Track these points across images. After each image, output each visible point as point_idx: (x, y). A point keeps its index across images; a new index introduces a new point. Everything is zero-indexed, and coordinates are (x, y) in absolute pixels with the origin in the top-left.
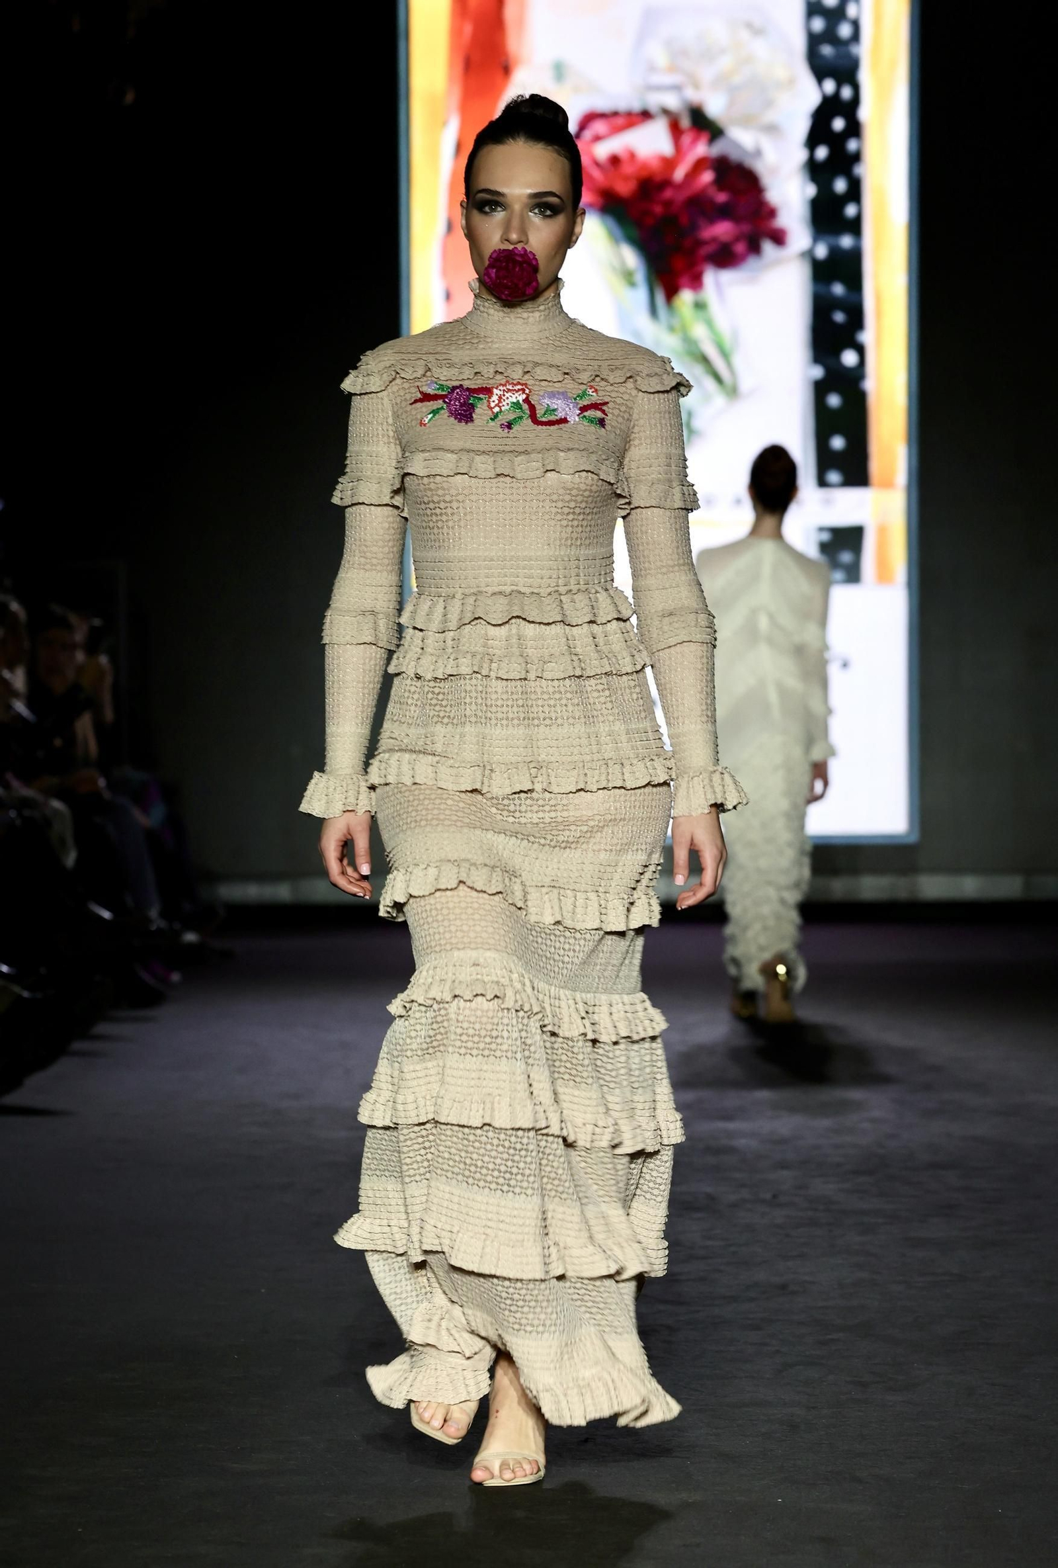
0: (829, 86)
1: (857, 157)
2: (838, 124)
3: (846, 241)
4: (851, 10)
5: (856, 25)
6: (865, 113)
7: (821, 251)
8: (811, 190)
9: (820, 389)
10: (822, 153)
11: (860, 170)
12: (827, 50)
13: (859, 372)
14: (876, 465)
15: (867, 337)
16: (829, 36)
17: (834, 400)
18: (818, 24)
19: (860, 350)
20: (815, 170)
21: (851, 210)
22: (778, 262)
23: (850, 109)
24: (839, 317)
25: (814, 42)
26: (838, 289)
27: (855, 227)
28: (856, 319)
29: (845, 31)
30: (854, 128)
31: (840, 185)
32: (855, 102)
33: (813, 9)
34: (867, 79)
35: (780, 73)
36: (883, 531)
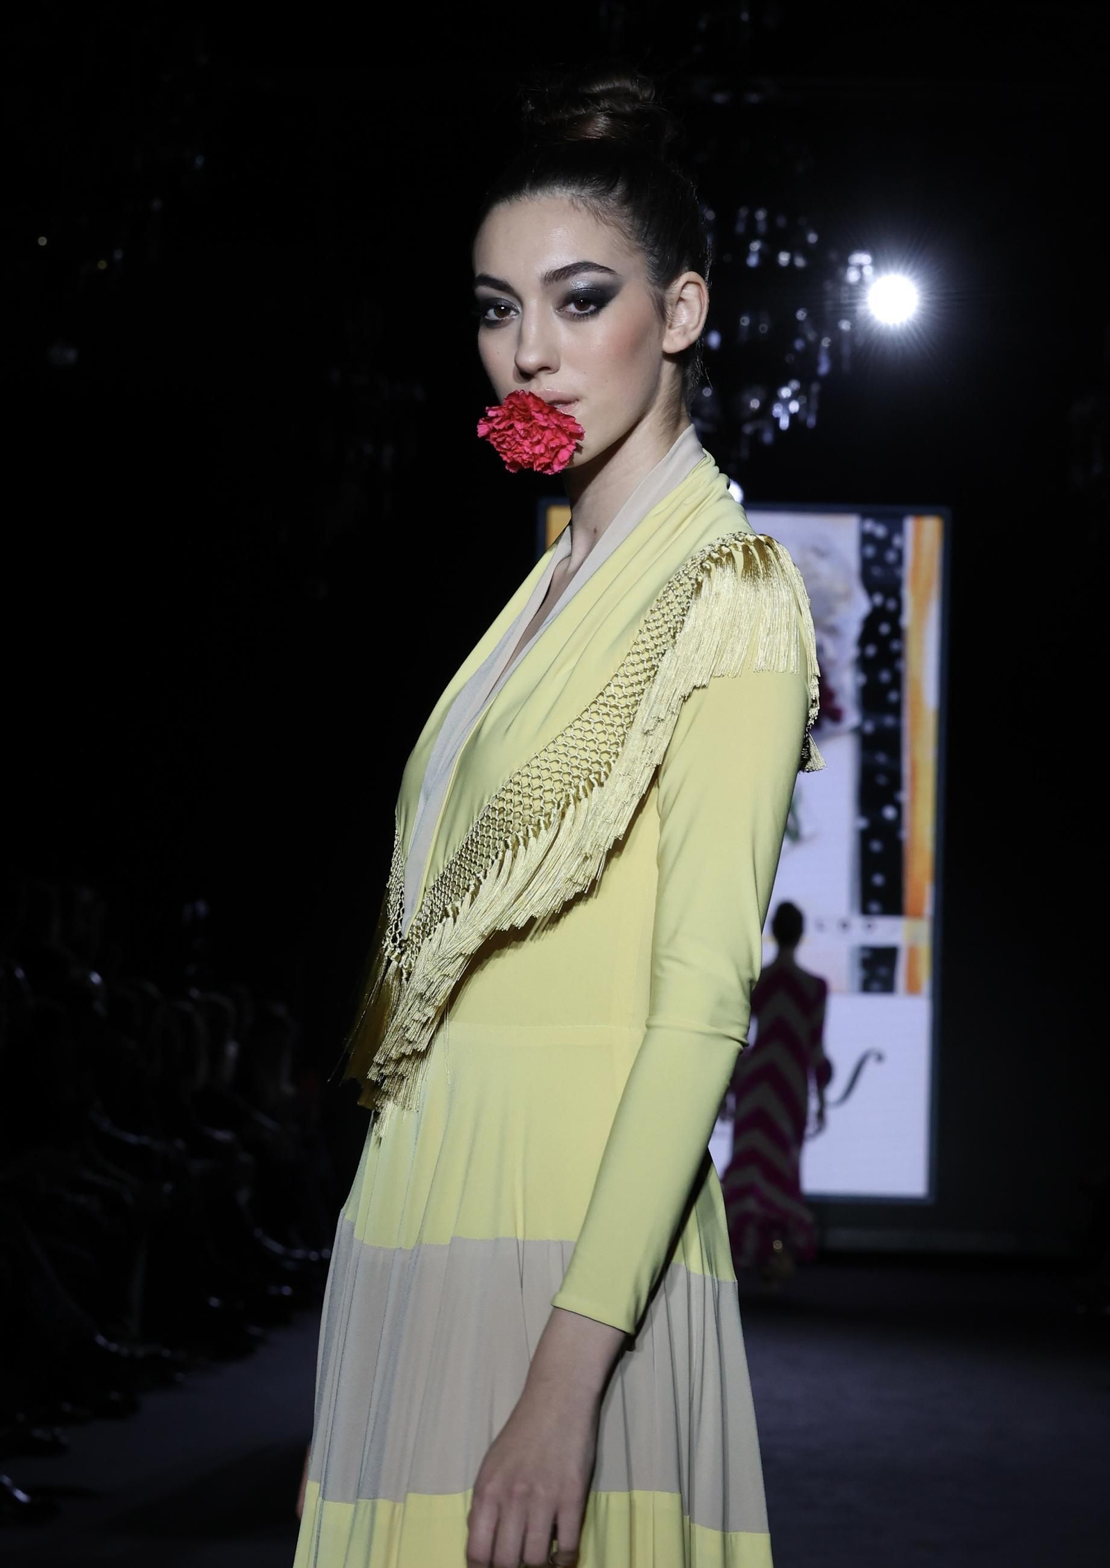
0: (878, 599)
1: (899, 655)
2: (885, 629)
3: (889, 721)
4: (897, 541)
5: (900, 553)
6: (907, 620)
7: (869, 727)
8: (862, 679)
9: (865, 838)
10: (871, 651)
11: (901, 665)
12: (877, 571)
13: (897, 823)
14: (909, 898)
15: (904, 796)
16: (879, 560)
17: (876, 846)
18: (870, 551)
19: (898, 807)
20: (864, 664)
21: (893, 696)
22: (833, 735)
23: (894, 617)
24: (882, 780)
25: (867, 565)
26: (882, 758)
27: (896, 710)
28: (896, 781)
29: (891, 556)
30: (898, 632)
31: (885, 676)
32: (899, 611)
33: (866, 539)
34: (908, 594)
35: (839, 587)
36: (913, 952)
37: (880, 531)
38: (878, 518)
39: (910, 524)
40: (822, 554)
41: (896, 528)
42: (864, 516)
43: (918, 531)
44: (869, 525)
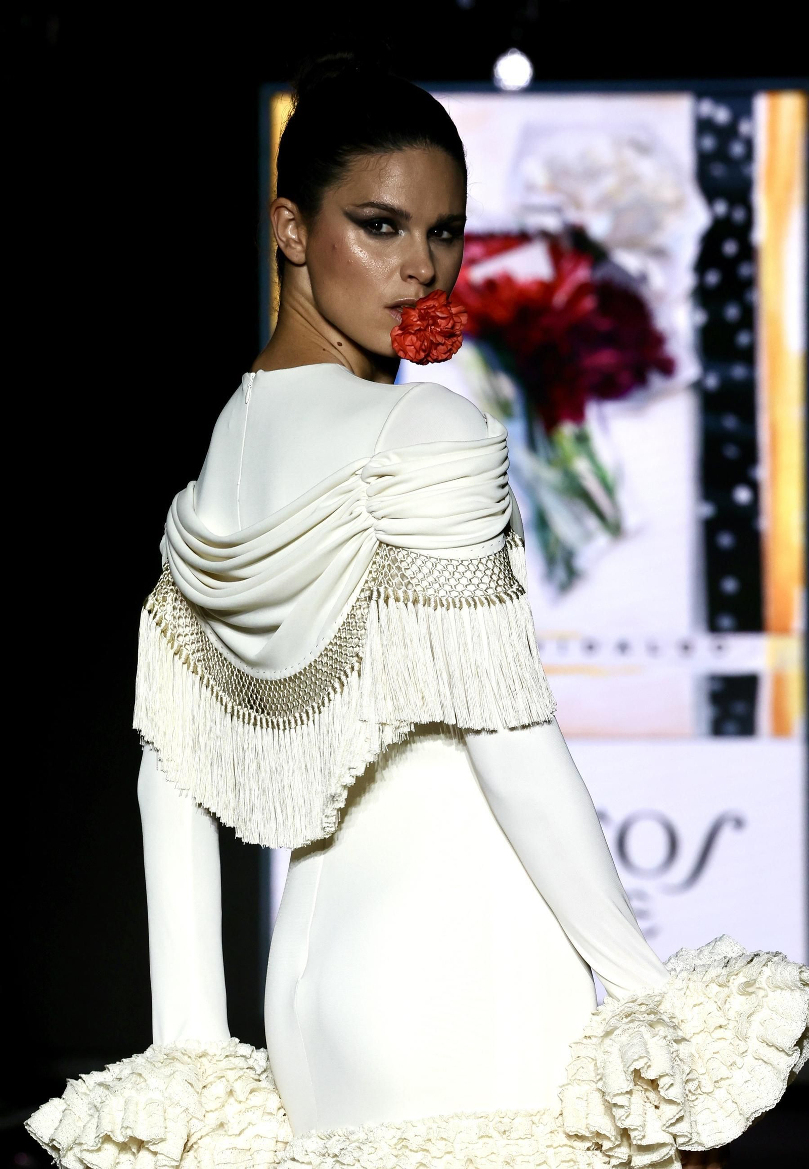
0: (721, 208)
1: (750, 283)
2: (730, 248)
3: (739, 372)
4: (744, 128)
5: (749, 144)
6: (760, 235)
7: (712, 382)
8: (700, 318)
9: (711, 528)
10: (712, 278)
11: (753, 296)
12: (718, 171)
13: (753, 510)
14: (773, 609)
15: (763, 473)
16: (720, 154)
17: (725, 540)
18: (709, 143)
19: (754, 487)
20: (704, 296)
21: (743, 339)
22: (665, 393)
23: (742, 231)
24: (731, 451)
25: (704, 161)
26: (730, 422)
27: (748, 356)
28: (749, 453)
29: (737, 149)
30: (748, 253)
31: (732, 312)
32: (748, 224)
33: (703, 126)
34: (761, 200)
35: (668, 194)
36: (779, 682)
37: (722, 115)
38: (718, 98)
39: (762, 104)
40: (643, 148)
41: (744, 110)
42: (700, 95)
43: (773, 112)
44: (707, 108)
